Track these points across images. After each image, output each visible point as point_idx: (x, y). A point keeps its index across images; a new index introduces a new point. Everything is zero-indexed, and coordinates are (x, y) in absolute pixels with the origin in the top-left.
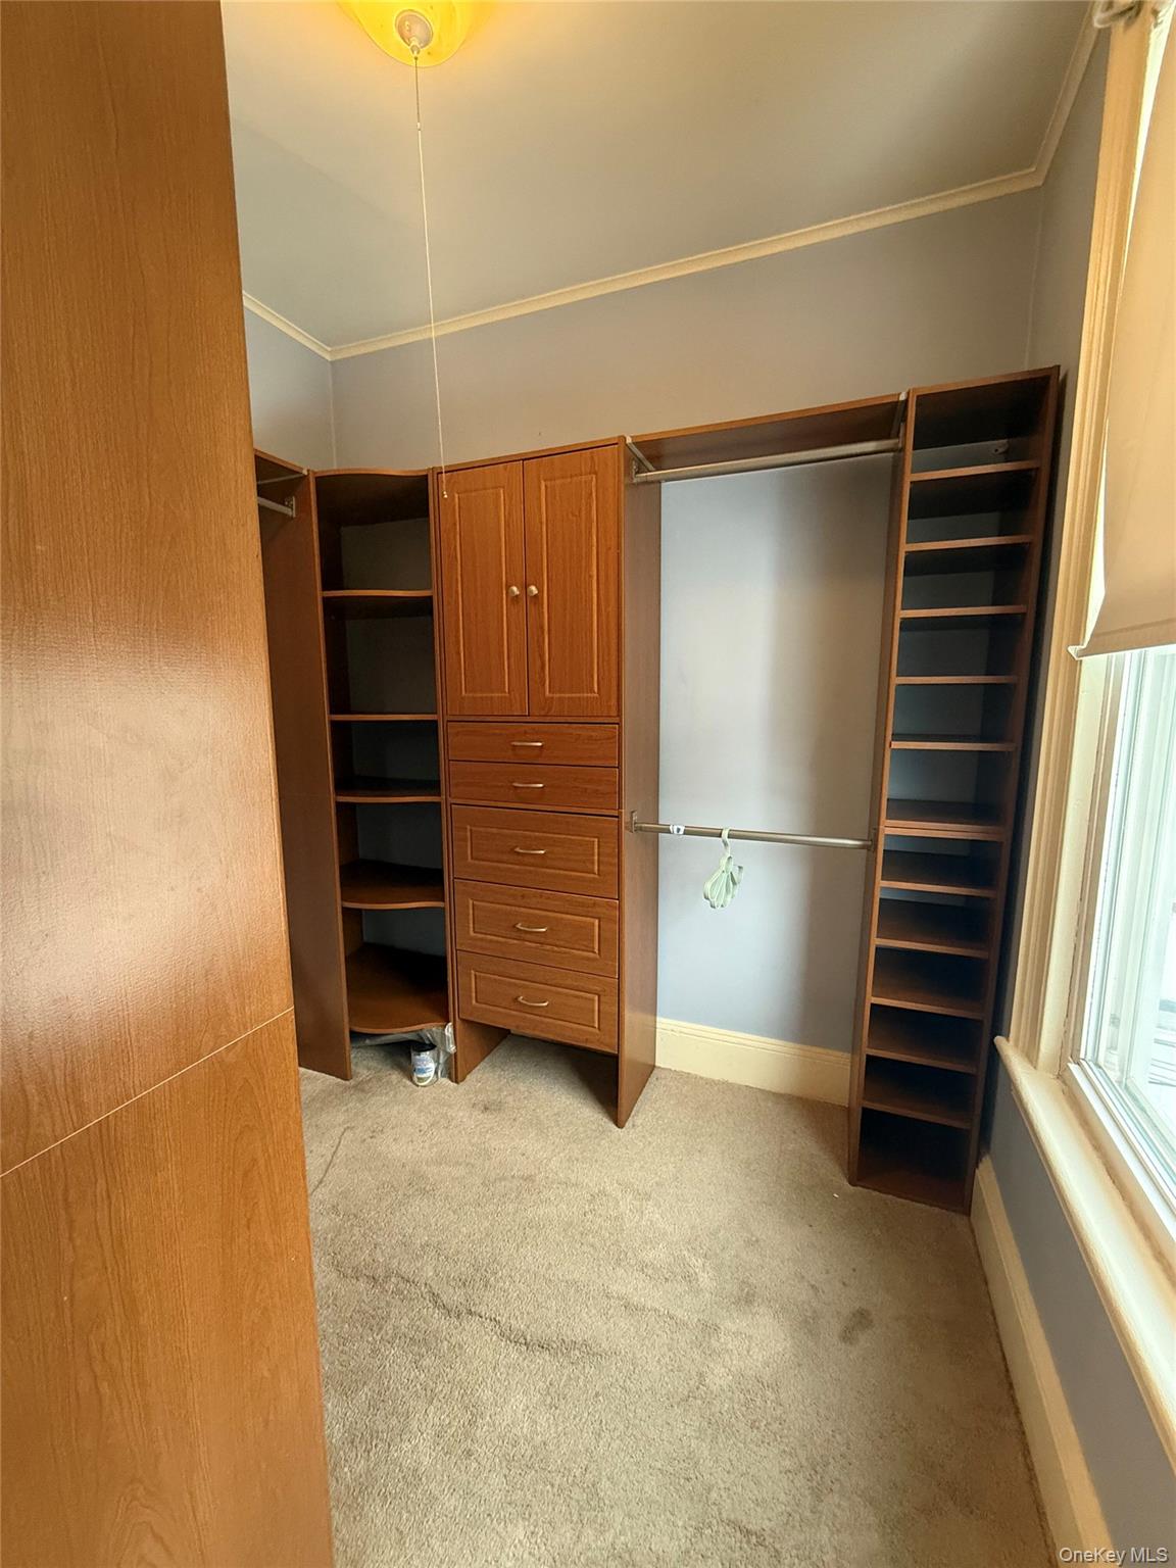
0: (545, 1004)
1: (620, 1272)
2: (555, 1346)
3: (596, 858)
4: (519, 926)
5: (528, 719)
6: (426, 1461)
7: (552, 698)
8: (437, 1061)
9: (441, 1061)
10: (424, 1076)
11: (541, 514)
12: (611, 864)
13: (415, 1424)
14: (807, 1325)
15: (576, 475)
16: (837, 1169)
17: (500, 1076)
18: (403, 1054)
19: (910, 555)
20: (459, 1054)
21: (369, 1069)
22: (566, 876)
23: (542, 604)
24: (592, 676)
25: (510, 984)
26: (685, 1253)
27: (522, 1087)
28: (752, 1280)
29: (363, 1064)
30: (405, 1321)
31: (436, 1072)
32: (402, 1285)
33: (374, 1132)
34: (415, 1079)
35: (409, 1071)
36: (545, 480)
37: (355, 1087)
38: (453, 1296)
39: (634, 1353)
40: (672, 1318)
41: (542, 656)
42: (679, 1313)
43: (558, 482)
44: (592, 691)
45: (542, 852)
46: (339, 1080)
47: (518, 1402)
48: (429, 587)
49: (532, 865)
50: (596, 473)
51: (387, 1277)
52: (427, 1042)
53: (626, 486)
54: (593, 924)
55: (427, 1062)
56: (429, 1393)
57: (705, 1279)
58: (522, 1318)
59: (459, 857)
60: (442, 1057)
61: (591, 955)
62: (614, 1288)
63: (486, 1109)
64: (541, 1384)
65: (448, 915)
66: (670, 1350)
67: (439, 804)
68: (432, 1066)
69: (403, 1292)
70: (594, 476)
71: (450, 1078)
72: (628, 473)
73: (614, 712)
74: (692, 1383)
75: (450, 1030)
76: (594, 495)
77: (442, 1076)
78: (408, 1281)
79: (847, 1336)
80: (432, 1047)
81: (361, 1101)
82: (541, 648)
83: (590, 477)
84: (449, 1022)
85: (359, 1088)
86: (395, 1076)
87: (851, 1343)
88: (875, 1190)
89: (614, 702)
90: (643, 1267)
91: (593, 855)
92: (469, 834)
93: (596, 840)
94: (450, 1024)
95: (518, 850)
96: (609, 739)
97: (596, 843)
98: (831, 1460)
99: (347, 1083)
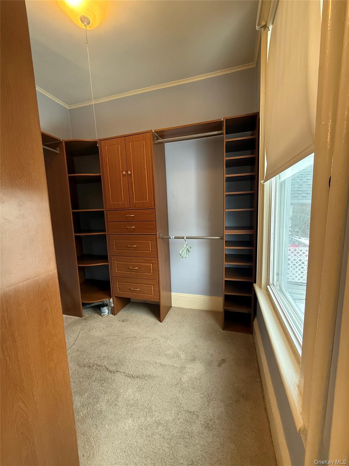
0: (139, 289)
1: (160, 357)
2: (141, 376)
3: (150, 247)
4: (130, 268)
5: (130, 209)
6: (104, 408)
7: (136, 203)
8: (108, 310)
9: (110, 309)
10: (105, 314)
11: (130, 151)
12: (154, 248)
13: (101, 400)
14: (209, 364)
15: (139, 141)
16: (219, 327)
17: (127, 313)
18: (98, 309)
19: (227, 161)
20: (115, 307)
21: (88, 314)
22: (143, 252)
23: (132, 177)
24: (147, 196)
25: (128, 285)
26: (178, 351)
27: (133, 315)
28: (196, 355)
29: (86, 313)
30: (99, 376)
31: (108, 313)
32: (98, 367)
33: (90, 330)
34: (102, 315)
35: (100, 313)
36: (131, 142)
37: (84, 319)
38: (113, 368)
39: (163, 376)
40: (173, 366)
41: (133, 191)
42: (175, 365)
43: (135, 143)
44: (147, 200)
45: (136, 246)
46: (79, 318)
47: (130, 391)
48: (100, 173)
49: (133, 250)
50: (145, 140)
51: (93, 366)
52: (105, 304)
53: (153, 144)
54: (151, 265)
55: (106, 310)
56: (105, 392)
57: (183, 356)
58: (132, 371)
59: (112, 249)
60: (110, 308)
61: (150, 274)
62: (158, 361)
63: (123, 321)
64: (137, 386)
65: (109, 267)
66: (172, 374)
67: (105, 235)
68: (107, 311)
69: (98, 369)
70: (144, 141)
71: (112, 314)
72: (154, 140)
73: (153, 206)
74: (178, 381)
75: (112, 300)
76: (145, 146)
77: (110, 314)
78: (99, 366)
79: (219, 365)
80: (107, 305)
81: (86, 322)
82: (132, 188)
83: (143, 141)
84: (111, 298)
85: (85, 319)
86: (96, 315)
87: (220, 367)
88: (229, 331)
89: (153, 203)
90: (166, 355)
91: (150, 246)
92: (114, 242)
93: (150, 242)
94: (112, 298)
95: (129, 246)
96: (152, 213)
97: (150, 243)
98: (213, 394)
99: (82, 318)
